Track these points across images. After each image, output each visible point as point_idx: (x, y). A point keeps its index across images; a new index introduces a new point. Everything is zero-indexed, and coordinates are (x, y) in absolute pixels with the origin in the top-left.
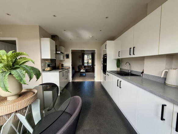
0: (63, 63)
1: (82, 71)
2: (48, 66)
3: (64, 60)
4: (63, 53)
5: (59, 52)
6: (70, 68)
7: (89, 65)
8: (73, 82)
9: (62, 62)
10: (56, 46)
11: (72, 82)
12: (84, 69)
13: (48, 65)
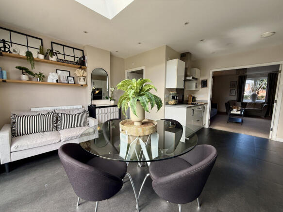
0: (195, 96)
1: (234, 111)
2: (172, 99)
3: (198, 91)
4: (196, 79)
5: (191, 78)
6: (207, 103)
7: (257, 101)
8: (210, 130)
9: (194, 93)
10: (186, 69)
11: (209, 128)
12: (240, 108)
13: (173, 96)
